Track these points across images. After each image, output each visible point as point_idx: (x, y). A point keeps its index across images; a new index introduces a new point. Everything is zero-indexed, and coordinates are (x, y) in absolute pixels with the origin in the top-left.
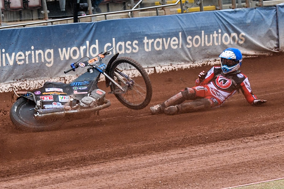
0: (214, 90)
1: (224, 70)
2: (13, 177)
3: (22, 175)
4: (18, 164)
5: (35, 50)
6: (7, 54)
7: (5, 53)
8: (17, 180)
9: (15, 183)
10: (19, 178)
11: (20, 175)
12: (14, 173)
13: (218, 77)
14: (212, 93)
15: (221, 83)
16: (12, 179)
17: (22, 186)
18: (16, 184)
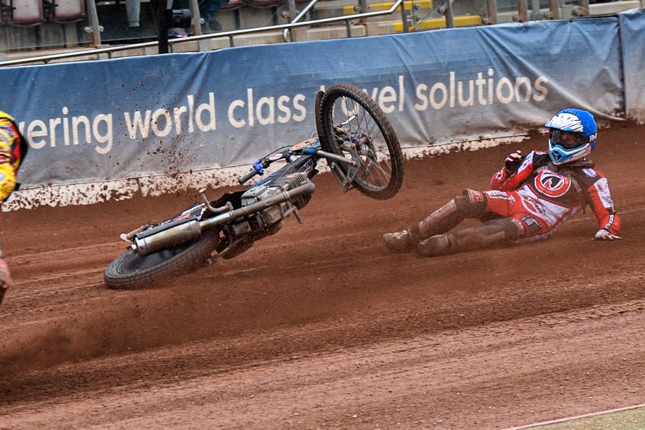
0: (530, 200)
1: (554, 156)
5: (70, 116)
14: (525, 206)
15: (547, 184)
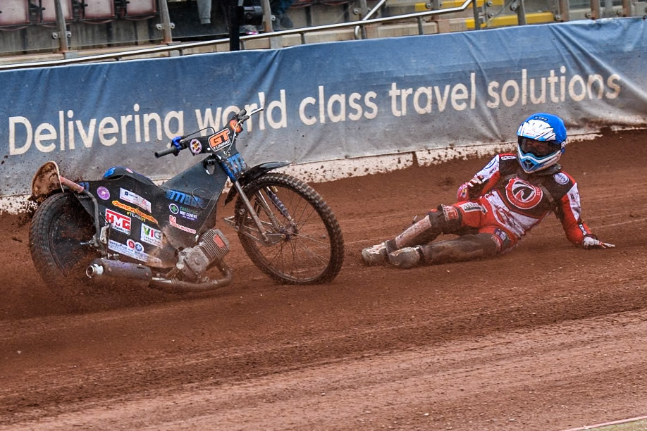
2: (93, 403)
3: (111, 397)
4: (103, 371)
6: (79, 123)
7: (74, 119)
8: (102, 408)
9: (97, 415)
10: (106, 404)
11: (109, 397)
12: (94, 392)
13: (512, 182)
16: (89, 407)
17: (113, 422)
18: (99, 417)
